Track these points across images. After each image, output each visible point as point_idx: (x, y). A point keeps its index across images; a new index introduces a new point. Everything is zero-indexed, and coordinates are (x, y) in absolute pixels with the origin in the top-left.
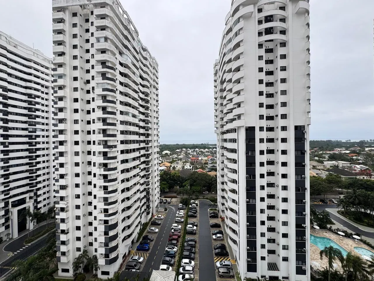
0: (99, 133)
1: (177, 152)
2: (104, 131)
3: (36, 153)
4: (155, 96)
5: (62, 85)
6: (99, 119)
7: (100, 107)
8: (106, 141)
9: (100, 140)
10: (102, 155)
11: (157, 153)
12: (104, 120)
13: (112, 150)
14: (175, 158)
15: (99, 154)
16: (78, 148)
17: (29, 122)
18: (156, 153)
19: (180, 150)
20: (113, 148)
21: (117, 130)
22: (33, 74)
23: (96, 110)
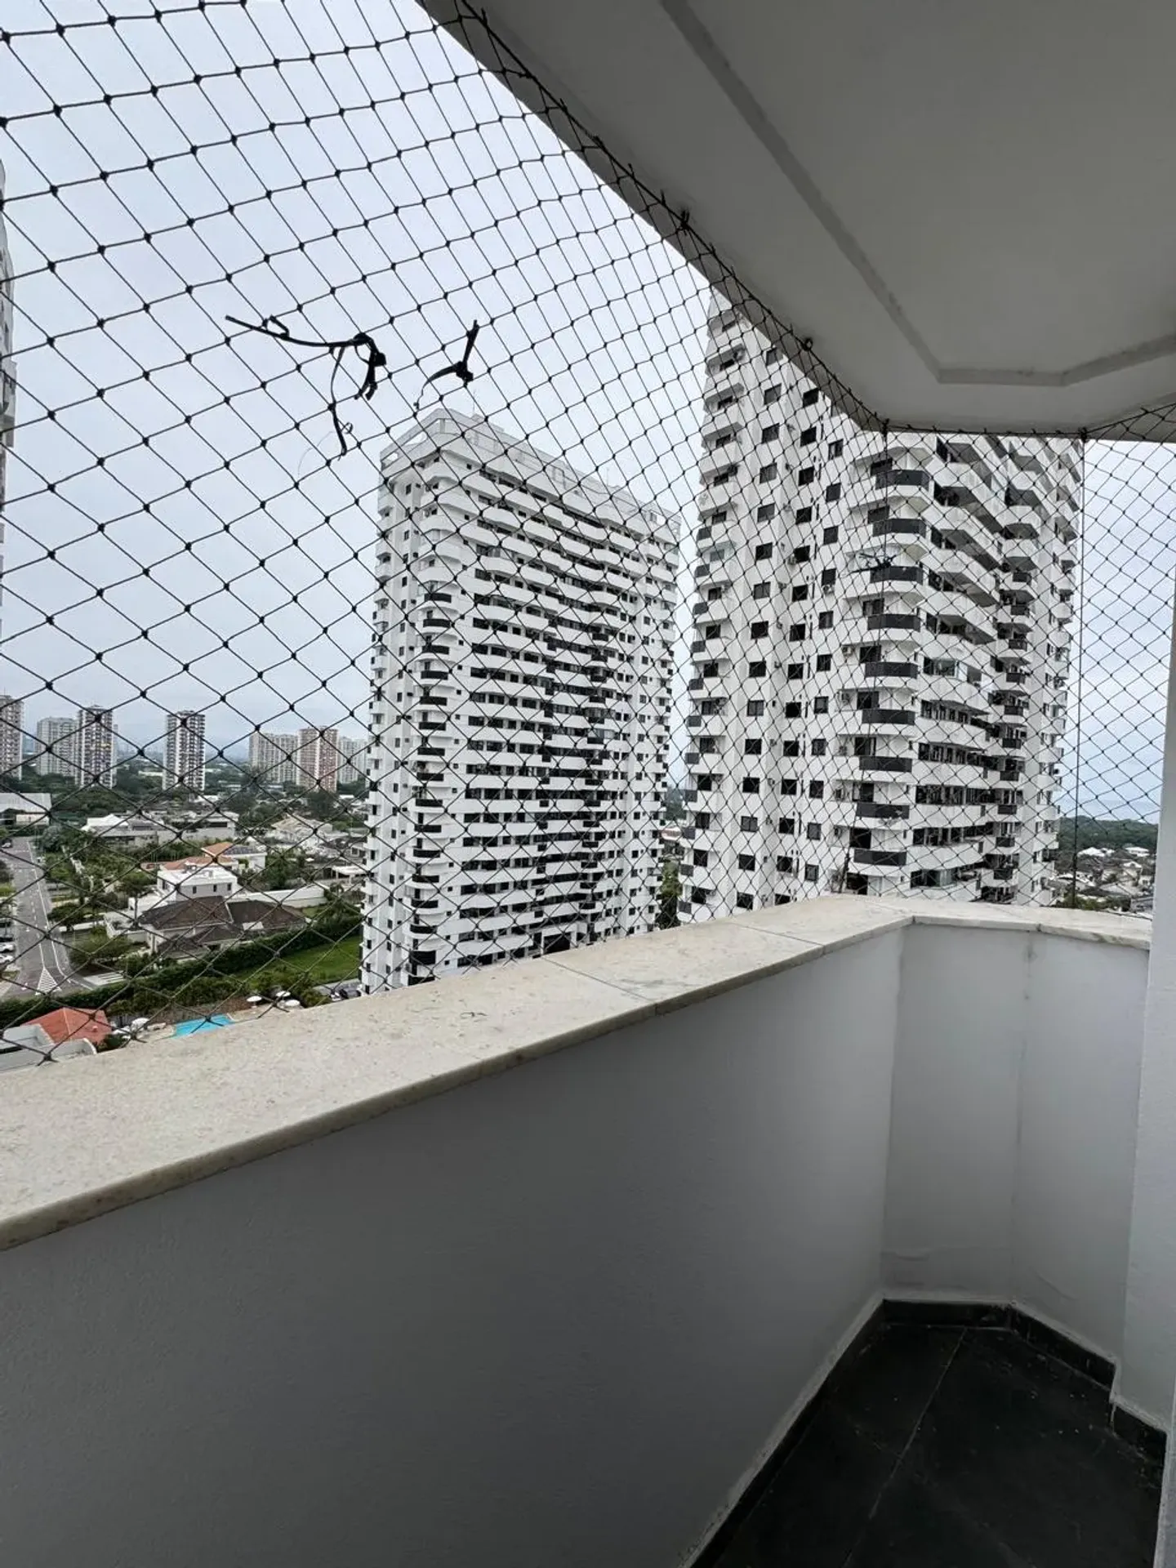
0: (843, 751)
1: (1088, 862)
2: (863, 746)
3: (598, 805)
4: (1055, 573)
5: (722, 582)
6: (845, 696)
7: (853, 646)
8: (867, 788)
9: (843, 782)
10: (846, 839)
11: (1045, 860)
12: (867, 701)
13: (893, 828)
14: (1084, 892)
15: (836, 834)
16: (754, 805)
17: (591, 710)
18: (1039, 858)
19: (1110, 852)
20: (895, 816)
21: (910, 743)
22: (608, 563)
23: (837, 659)
